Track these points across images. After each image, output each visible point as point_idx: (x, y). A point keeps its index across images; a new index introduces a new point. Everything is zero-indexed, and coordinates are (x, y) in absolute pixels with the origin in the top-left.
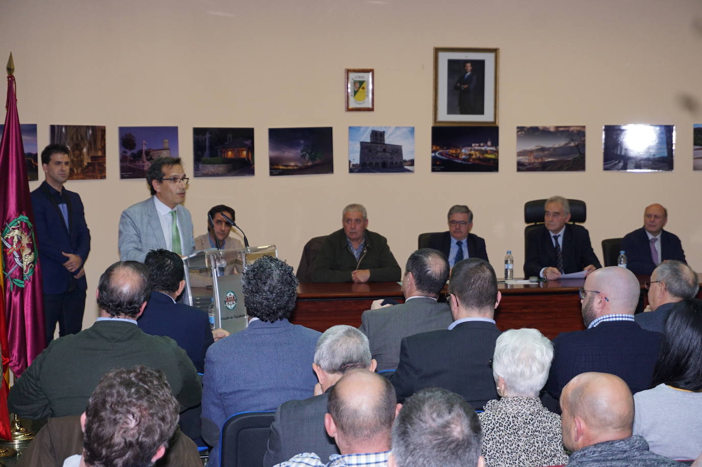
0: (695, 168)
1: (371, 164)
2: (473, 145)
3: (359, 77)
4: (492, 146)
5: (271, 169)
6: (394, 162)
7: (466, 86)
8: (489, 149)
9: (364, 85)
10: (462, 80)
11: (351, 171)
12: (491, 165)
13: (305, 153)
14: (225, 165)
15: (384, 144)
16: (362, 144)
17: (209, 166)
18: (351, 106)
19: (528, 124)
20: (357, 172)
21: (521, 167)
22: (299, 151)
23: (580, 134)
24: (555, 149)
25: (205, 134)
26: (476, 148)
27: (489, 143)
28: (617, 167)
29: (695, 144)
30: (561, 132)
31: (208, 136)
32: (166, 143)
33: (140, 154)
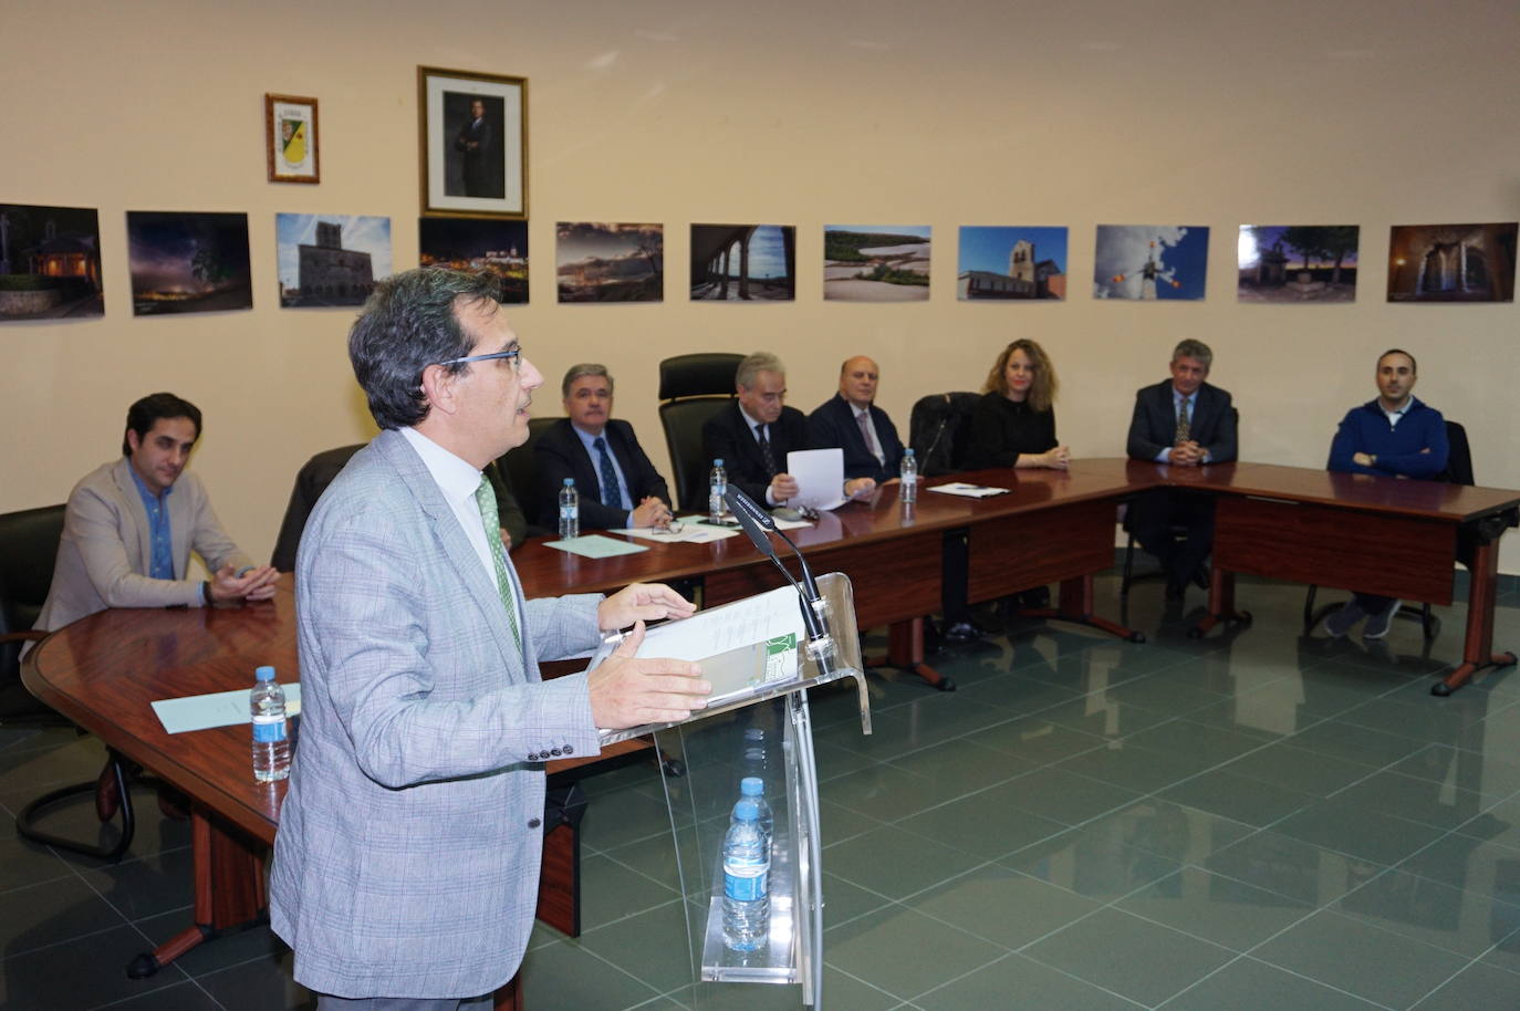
0: (827, 297)
1: (319, 289)
2: (488, 254)
3: (292, 113)
4: (518, 256)
5: (136, 301)
6: (359, 285)
7: (474, 144)
8: (513, 261)
9: (301, 130)
10: (468, 133)
11: (285, 303)
12: (517, 292)
13: (199, 266)
14: (45, 292)
15: (340, 250)
16: (303, 248)
17: (11, 294)
18: (278, 173)
19: (576, 219)
20: (295, 306)
21: (566, 295)
22: (189, 262)
23: (651, 239)
24: (617, 263)
26: (494, 260)
27: (514, 252)
28: (711, 294)
29: (827, 257)
30: (628, 234)
31: (4, 222)
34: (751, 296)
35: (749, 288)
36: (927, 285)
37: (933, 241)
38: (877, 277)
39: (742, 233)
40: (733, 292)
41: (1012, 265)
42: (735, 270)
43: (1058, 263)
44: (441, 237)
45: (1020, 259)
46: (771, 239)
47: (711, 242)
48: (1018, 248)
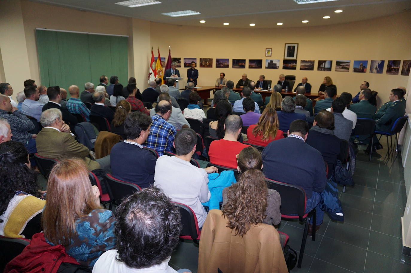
0: (336, 71)
1: (270, 67)
2: (291, 64)
3: (269, 50)
5: (249, 67)
6: (275, 67)
7: (291, 52)
8: (294, 65)
10: (290, 50)
12: (295, 68)
14: (239, 66)
15: (273, 63)
16: (269, 63)
17: (235, 66)
18: (267, 55)
19: (303, 60)
20: (267, 68)
21: (301, 69)
22: (255, 64)
23: (313, 62)
24: (308, 65)
25: (235, 60)
28: (320, 70)
29: (336, 65)
30: (310, 62)
32: (226, 62)
33: (220, 64)
35: (325, 69)
36: (349, 69)
37: (351, 62)
38: (342, 68)
39: (325, 62)
40: (323, 69)
41: (360, 66)
42: (323, 66)
43: (365, 66)
44: (285, 62)
45: (361, 66)
46: (329, 62)
47: (320, 63)
48: (361, 64)
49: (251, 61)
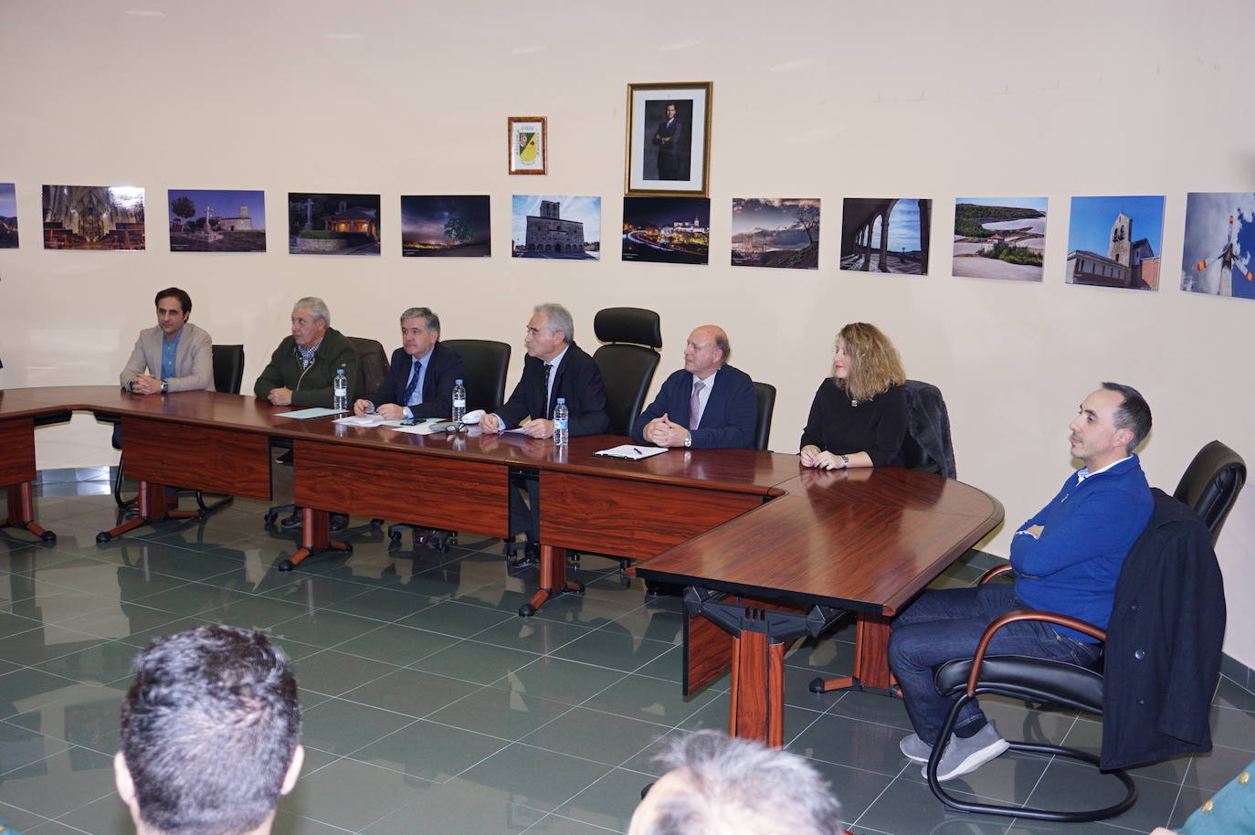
0: (955, 273)
1: (540, 246)
2: (676, 224)
3: (527, 128)
4: (700, 226)
5: (404, 248)
6: (572, 244)
7: (668, 139)
8: (696, 230)
9: (533, 139)
11: (515, 255)
12: (697, 255)
13: (450, 229)
14: (336, 240)
15: (559, 220)
16: (529, 219)
17: (311, 240)
18: (513, 169)
19: (747, 197)
20: (523, 257)
21: (738, 259)
22: (443, 226)
23: (811, 211)
24: (779, 233)
25: (307, 201)
26: (680, 229)
27: (697, 223)
28: (857, 265)
29: (957, 232)
31: (310, 203)
32: (245, 211)
33: (201, 223)
34: (888, 268)
35: (886, 261)
36: (1040, 265)
37: (1048, 215)
38: (994, 255)
39: (884, 206)
40: (874, 264)
41: (1112, 244)
42: (876, 243)
43: (1151, 242)
44: (639, 210)
45: (1118, 238)
46: (909, 212)
47: (860, 214)
48: (1118, 225)
49: (415, 206)
